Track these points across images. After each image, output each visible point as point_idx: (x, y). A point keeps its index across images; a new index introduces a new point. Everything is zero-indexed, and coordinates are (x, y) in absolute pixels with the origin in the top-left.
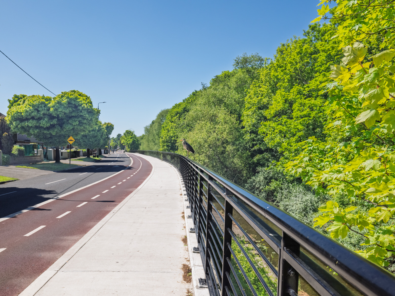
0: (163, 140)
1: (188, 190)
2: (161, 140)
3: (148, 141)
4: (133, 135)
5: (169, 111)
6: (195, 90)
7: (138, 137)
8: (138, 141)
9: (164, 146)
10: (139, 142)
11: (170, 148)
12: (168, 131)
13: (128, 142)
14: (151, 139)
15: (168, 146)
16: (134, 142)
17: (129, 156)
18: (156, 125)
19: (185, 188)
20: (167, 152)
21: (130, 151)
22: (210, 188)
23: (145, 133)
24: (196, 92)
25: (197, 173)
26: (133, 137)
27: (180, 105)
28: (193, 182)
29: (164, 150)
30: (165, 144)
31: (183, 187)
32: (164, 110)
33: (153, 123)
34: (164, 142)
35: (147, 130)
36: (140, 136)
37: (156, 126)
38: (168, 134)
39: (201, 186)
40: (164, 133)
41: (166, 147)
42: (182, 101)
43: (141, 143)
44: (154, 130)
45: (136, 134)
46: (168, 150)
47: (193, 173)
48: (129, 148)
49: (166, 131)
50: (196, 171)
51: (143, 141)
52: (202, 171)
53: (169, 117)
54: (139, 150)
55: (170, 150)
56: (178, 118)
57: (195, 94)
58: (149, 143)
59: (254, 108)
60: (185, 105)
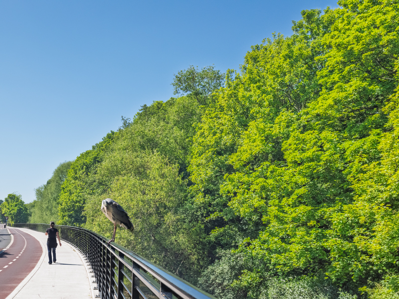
0: (63, 207)
1: (100, 281)
2: (60, 207)
3: (41, 209)
4: (20, 201)
5: (72, 164)
6: (111, 131)
7: (28, 205)
8: (27, 209)
9: (64, 216)
10: (28, 212)
11: (73, 219)
12: (71, 194)
13: (11, 212)
14: (45, 206)
15: (70, 216)
16: (20, 211)
17: (10, 233)
18: (53, 185)
19: (94, 279)
20: (69, 225)
21: (14, 224)
22: (136, 281)
23: (37, 197)
24: (113, 133)
25: (114, 257)
26: (18, 204)
27: (87, 153)
28: (107, 270)
29: (65, 222)
30: (66, 213)
31: (92, 277)
32: (64, 164)
33: (49, 183)
34: (63, 210)
35: (39, 193)
36: (31, 204)
38: (70, 199)
39: (121, 277)
40: (63, 197)
41: (67, 218)
42: (91, 149)
43: (32, 213)
44: (50, 194)
45: (23, 200)
46: (70, 222)
47: (108, 257)
48: (12, 220)
49: (67, 193)
50: (112, 254)
51: (34, 209)
52: (122, 255)
53: (71, 173)
54: (28, 223)
55: (73, 222)
56: (85, 173)
57: (111, 137)
58: (42, 212)
59: (210, 153)
60: (96, 154)
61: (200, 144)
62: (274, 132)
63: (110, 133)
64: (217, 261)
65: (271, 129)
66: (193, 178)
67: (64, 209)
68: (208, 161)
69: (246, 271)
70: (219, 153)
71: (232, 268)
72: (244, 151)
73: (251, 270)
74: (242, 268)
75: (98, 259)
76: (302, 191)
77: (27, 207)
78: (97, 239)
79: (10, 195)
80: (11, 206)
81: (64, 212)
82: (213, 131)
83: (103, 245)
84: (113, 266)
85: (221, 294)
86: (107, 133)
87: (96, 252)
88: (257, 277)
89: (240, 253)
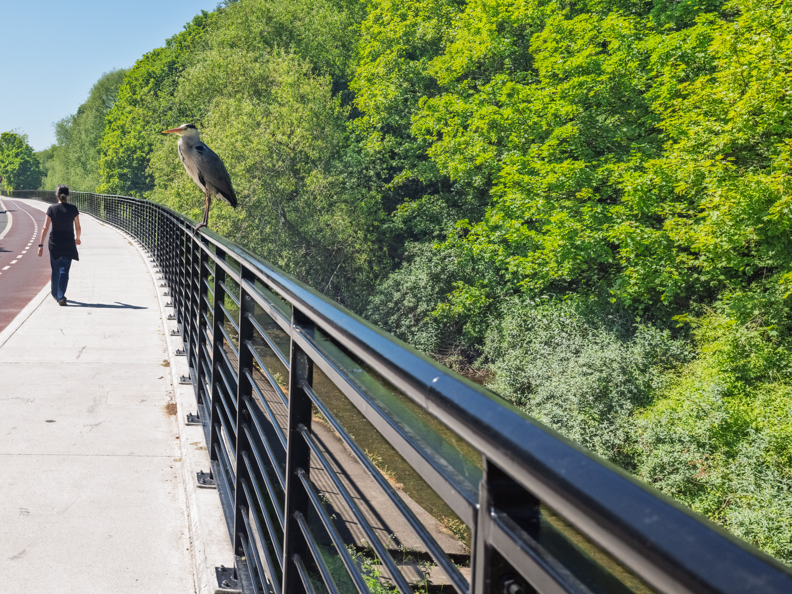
0: (109, 158)
1: (180, 304)
2: (103, 159)
3: (66, 164)
4: (24, 146)
5: (127, 74)
6: (203, 12)
7: (41, 153)
8: (39, 163)
9: (110, 177)
10: (41, 168)
11: (129, 183)
12: (124, 133)
13: (8, 168)
14: (73, 157)
15: (122, 176)
16: (24, 166)
17: (5, 209)
18: (90, 116)
19: (169, 299)
20: (119, 194)
21: (13, 192)
22: (247, 305)
23: (58, 140)
24: (205, 15)
25: (206, 257)
26: (21, 153)
27: (156, 54)
28: (193, 282)
29: (112, 188)
30: (117, 171)
31: (165, 294)
32: (112, 74)
33: (81, 111)
34: (110, 165)
35: (63, 131)
36: (46, 151)
37: (90, 118)
38: (123, 143)
39: (220, 295)
40: (110, 139)
41: (117, 180)
42: (164, 45)
43: (47, 170)
44: (83, 132)
45: (30, 145)
46: (122, 188)
47: (195, 257)
48: (10, 182)
49: (118, 132)
50: (202, 250)
51: (52, 163)
52: (221, 254)
53: (125, 92)
54: (40, 189)
55: (130, 189)
56: (152, 92)
57: (201, 22)
58: (68, 169)
59: (395, 54)
60: (174, 55)
61: (374, 37)
62: (516, 14)
63: (201, 15)
64: (405, 264)
65: (510, 9)
66: (361, 102)
67: (111, 161)
68: (390, 71)
69: (460, 283)
70: (411, 56)
71: (435, 278)
72: (457, 52)
73: (470, 282)
74: (453, 276)
75: (176, 261)
76: (569, 130)
77: (38, 159)
78: (175, 221)
79: (5, 134)
80: (8, 156)
81: (110, 169)
82: (399, 13)
83: (187, 234)
84: (206, 273)
85: (413, 329)
86: (195, 15)
87: (173, 246)
88: (483, 296)
89: (450, 250)
